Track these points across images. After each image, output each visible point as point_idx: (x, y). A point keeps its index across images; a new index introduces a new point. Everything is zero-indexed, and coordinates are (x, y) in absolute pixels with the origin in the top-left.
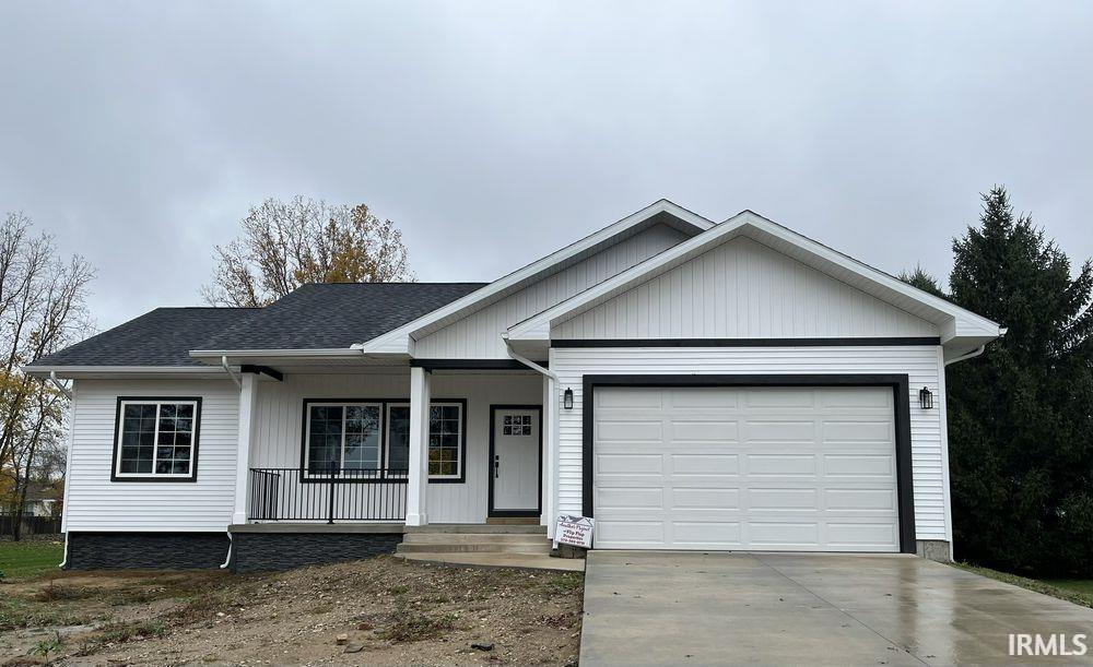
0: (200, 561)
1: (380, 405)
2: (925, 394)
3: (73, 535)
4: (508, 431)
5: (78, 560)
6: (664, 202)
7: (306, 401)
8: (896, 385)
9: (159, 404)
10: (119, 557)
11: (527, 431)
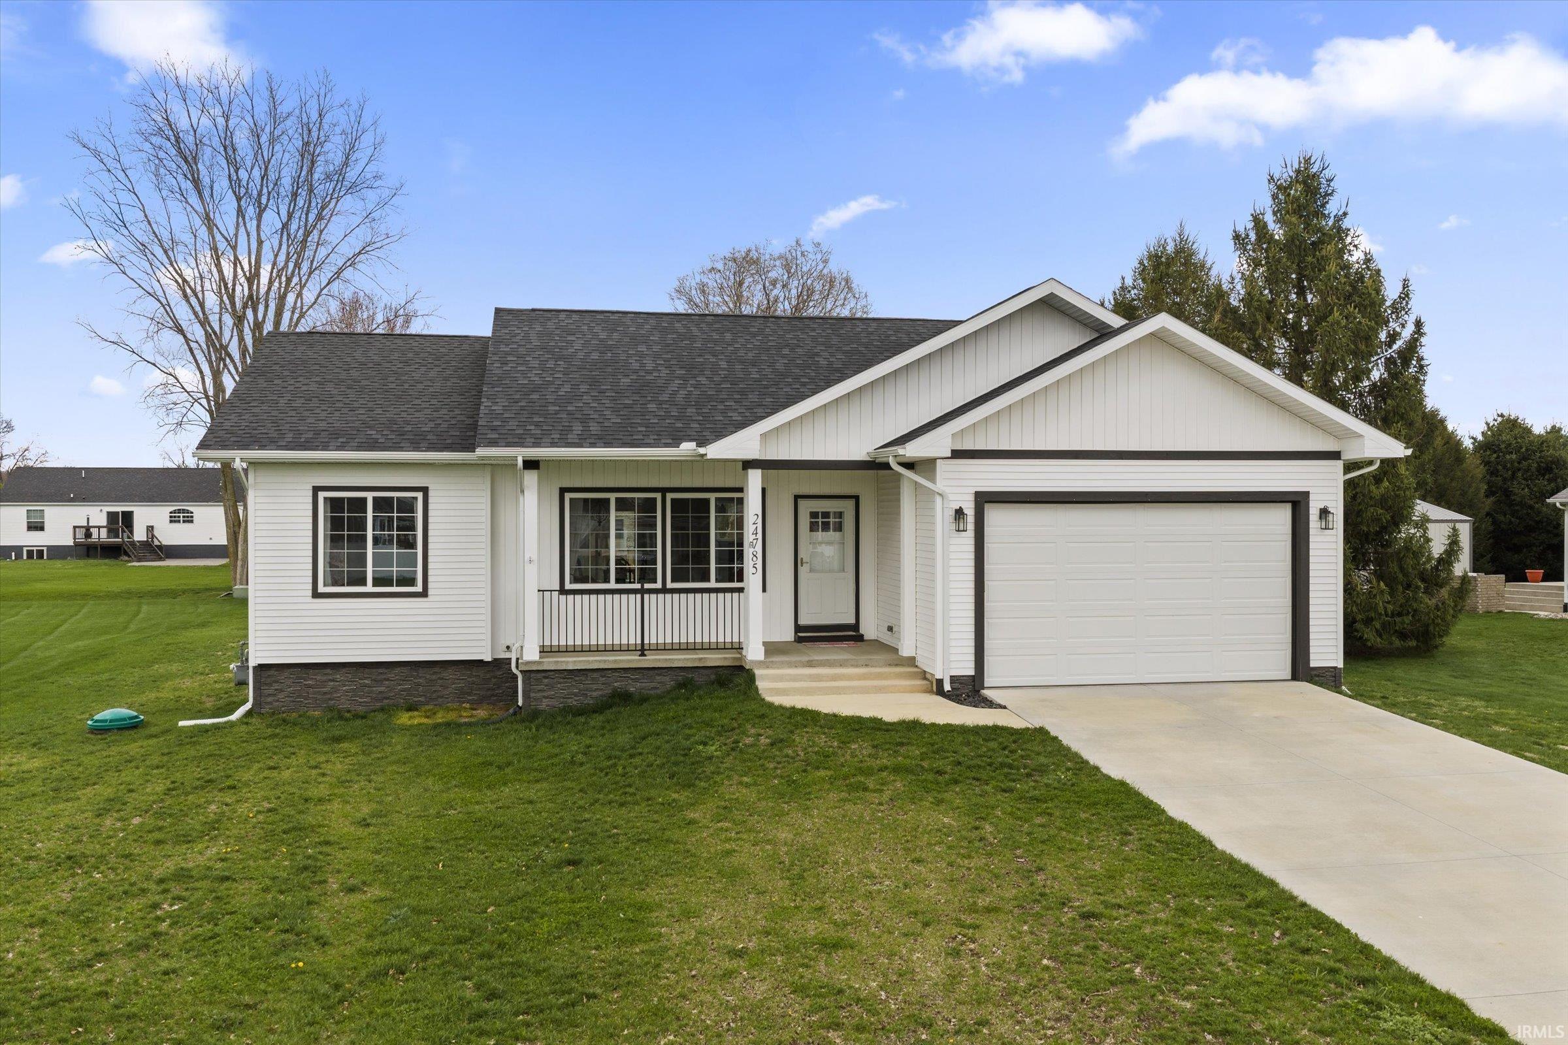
0: (434, 695)
1: (658, 496)
2: (1324, 513)
3: (261, 668)
4: (813, 527)
5: (270, 699)
6: (1053, 282)
7: (563, 491)
8: (1298, 502)
9: (369, 496)
10: (325, 693)
11: (839, 528)
